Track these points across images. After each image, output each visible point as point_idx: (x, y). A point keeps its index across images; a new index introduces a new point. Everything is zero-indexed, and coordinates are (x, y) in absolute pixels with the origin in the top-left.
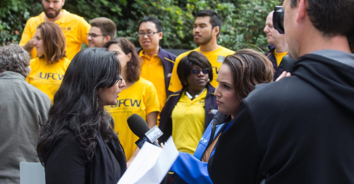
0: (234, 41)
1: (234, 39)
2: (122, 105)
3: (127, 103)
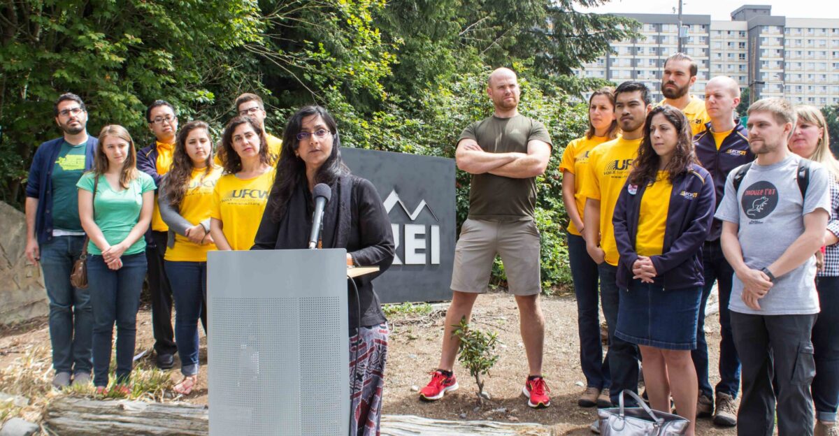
2: (247, 197)
3: (253, 194)
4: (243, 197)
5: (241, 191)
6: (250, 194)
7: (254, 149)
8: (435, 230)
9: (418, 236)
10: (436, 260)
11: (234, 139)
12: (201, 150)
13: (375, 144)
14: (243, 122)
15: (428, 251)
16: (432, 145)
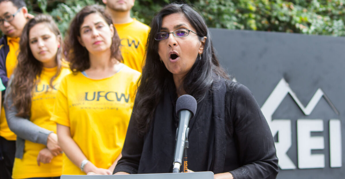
0: (330, 30)
1: (330, 27)
2: (102, 99)
3: (109, 96)
4: (98, 100)
5: (95, 93)
6: (106, 97)
7: (104, 41)
8: (335, 126)
9: (314, 134)
10: (336, 162)
11: (83, 30)
12: (44, 49)
13: (263, 16)
14: (92, 12)
15: (326, 152)
16: (332, 17)
